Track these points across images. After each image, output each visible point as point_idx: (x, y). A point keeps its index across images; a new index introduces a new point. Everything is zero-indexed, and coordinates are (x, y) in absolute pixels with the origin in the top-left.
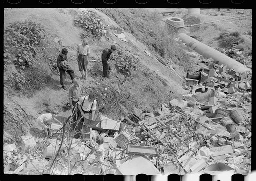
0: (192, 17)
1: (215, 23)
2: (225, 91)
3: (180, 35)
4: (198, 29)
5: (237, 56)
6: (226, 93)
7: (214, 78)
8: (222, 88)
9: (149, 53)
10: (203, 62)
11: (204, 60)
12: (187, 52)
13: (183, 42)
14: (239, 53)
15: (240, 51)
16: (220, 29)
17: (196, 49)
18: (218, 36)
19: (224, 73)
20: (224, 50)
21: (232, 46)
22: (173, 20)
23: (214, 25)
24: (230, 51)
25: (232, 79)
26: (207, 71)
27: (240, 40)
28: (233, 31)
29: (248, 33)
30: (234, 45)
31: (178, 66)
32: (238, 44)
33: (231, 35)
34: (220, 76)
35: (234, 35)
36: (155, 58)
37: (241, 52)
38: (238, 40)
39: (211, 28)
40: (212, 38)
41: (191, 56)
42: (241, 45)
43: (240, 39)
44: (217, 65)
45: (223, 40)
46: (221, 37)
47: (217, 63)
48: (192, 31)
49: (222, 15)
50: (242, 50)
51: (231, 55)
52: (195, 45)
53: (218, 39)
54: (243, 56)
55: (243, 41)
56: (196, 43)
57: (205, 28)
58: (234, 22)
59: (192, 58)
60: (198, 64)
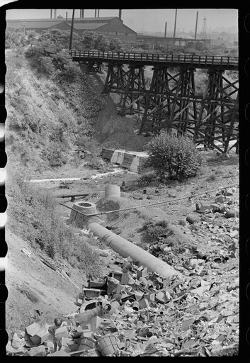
0: (110, 201)
1: (138, 209)
2: (134, 306)
3: (91, 225)
4: (116, 217)
5: (165, 253)
6: (134, 308)
7: (127, 286)
8: (131, 301)
9: (28, 252)
10: (117, 263)
11: (118, 260)
12: (97, 249)
13: (95, 235)
14: (167, 249)
15: (168, 246)
16: (144, 217)
17: (110, 245)
18: (141, 227)
19: (143, 279)
20: (148, 245)
21: (158, 240)
22: (81, 204)
23: (136, 212)
24: (155, 246)
25: (152, 286)
26: (118, 276)
27: (169, 232)
28: (159, 219)
29: (178, 222)
30: (160, 238)
31: (77, 270)
32: (165, 237)
33: (157, 225)
34: (138, 283)
35: (160, 225)
36: (39, 260)
37: (169, 248)
38: (166, 232)
39: (133, 216)
40: (134, 229)
41: (101, 255)
42: (170, 238)
43: (168, 230)
44: (135, 267)
45: (147, 233)
46: (145, 228)
47: (137, 263)
48: (109, 220)
49: (148, 198)
50: (171, 245)
51: (156, 252)
52: (109, 239)
53: (141, 230)
54: (172, 254)
55: (171, 233)
56: (112, 236)
57: (126, 216)
58: (162, 207)
59: (101, 258)
60: (108, 267)
